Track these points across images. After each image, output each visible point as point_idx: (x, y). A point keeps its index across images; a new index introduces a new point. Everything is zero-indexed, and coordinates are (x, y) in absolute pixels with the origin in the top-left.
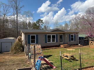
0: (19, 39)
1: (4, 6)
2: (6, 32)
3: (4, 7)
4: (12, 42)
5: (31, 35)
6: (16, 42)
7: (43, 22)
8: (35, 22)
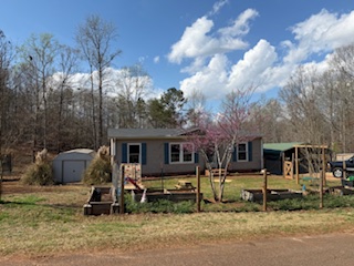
0: (101, 154)
1: (65, 53)
2: (67, 134)
3: (62, 56)
4: (85, 161)
5: (129, 144)
6: (95, 161)
7: (185, 96)
8: (159, 98)
